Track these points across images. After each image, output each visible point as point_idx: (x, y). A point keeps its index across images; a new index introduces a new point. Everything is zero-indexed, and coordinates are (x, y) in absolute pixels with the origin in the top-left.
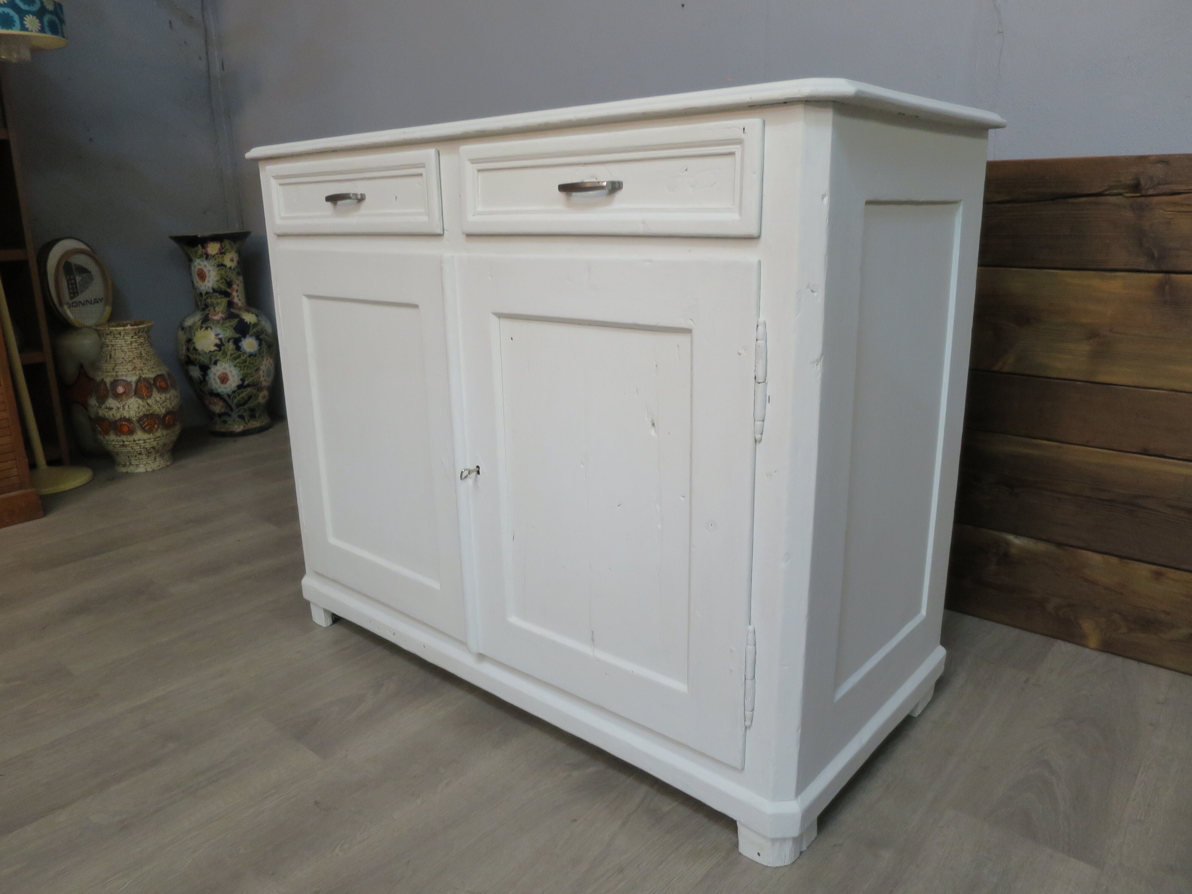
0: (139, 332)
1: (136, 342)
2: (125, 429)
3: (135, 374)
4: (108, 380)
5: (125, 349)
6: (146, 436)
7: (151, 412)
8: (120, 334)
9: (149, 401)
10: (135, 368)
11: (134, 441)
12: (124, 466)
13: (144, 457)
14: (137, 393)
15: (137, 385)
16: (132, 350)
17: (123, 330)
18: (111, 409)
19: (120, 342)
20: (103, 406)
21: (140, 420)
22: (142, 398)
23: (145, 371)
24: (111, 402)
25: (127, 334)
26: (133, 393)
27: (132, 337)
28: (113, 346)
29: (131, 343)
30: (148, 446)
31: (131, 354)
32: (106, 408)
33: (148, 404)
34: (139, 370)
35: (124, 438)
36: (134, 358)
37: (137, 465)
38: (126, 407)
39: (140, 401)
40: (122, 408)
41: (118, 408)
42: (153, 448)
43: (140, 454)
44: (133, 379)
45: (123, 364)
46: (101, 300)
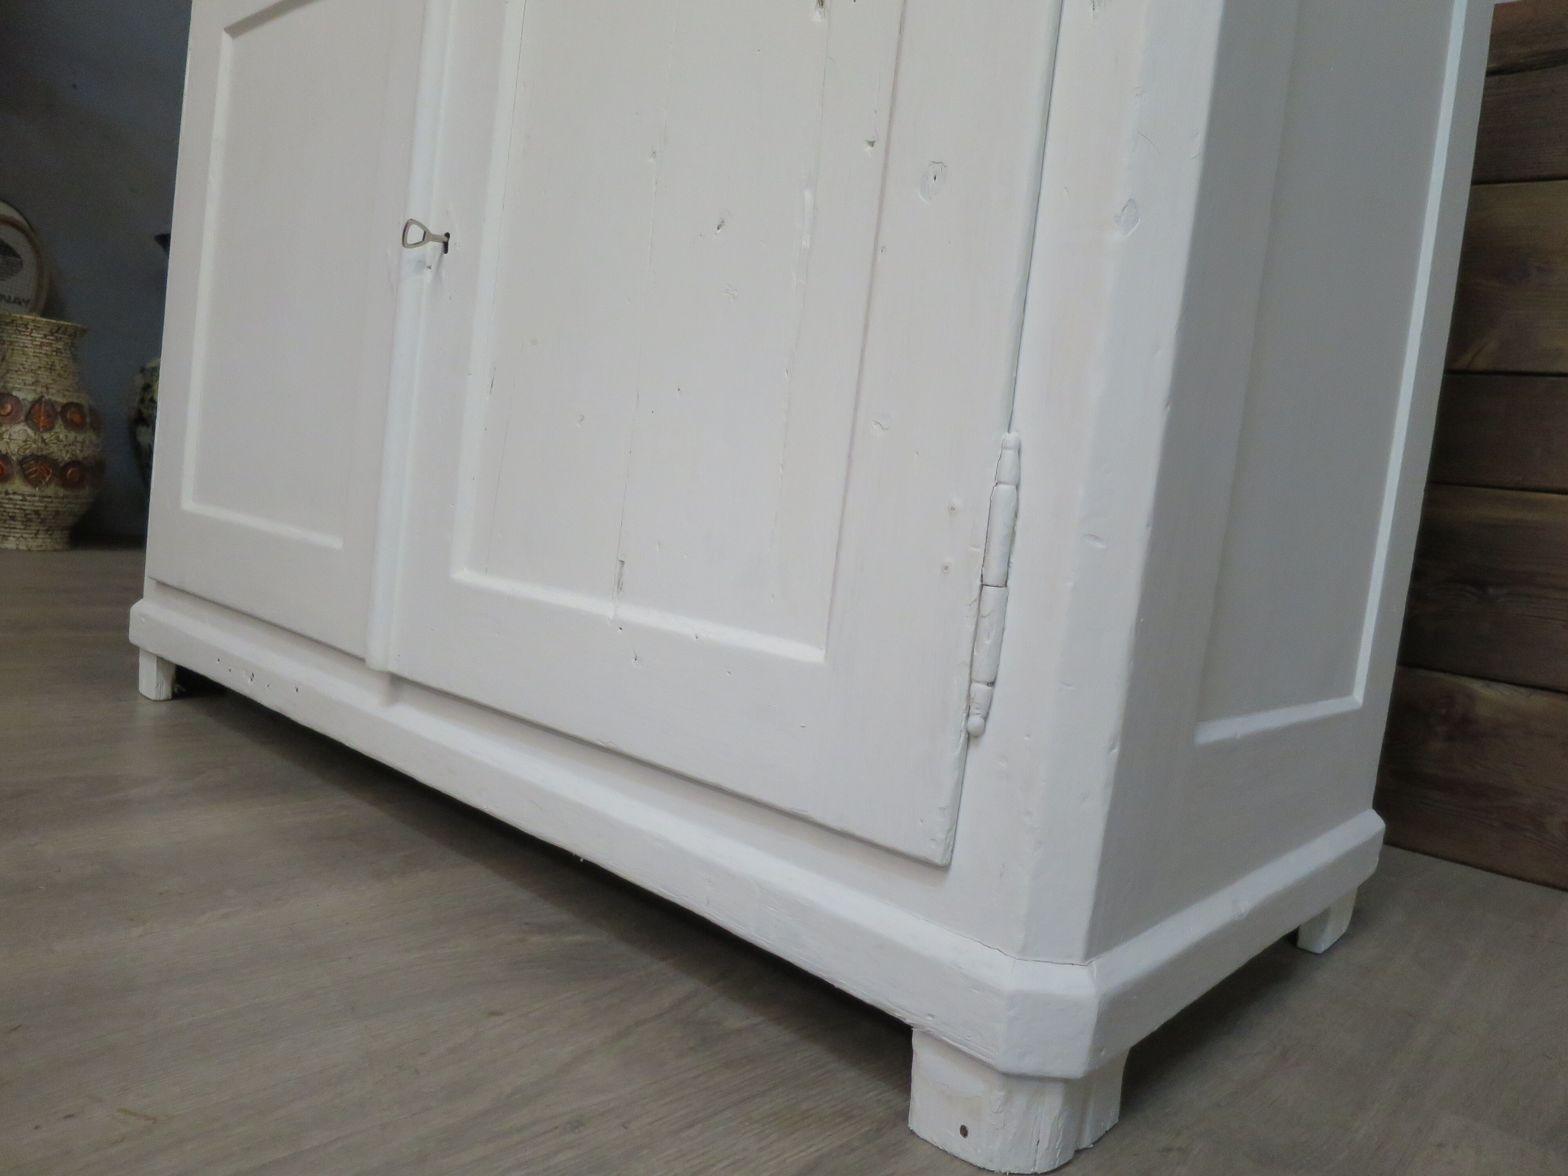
0: (57, 331)
1: (50, 345)
3: (35, 391)
5: (30, 351)
6: (27, 489)
7: (45, 453)
8: (26, 326)
9: (46, 436)
10: (36, 382)
11: (7, 493)
13: (19, 525)
14: (30, 418)
15: (32, 407)
16: (41, 355)
17: (33, 321)
19: (25, 340)
21: (22, 462)
22: (35, 428)
23: (51, 391)
25: (37, 328)
26: (22, 418)
27: (45, 336)
28: (11, 343)
29: (42, 345)
30: (28, 506)
31: (36, 360)
33: (43, 440)
34: (42, 387)
36: (40, 368)
37: (4, 536)
39: (31, 432)
42: (37, 512)
43: (13, 518)
44: (26, 396)
45: (20, 373)
46: (28, 301)
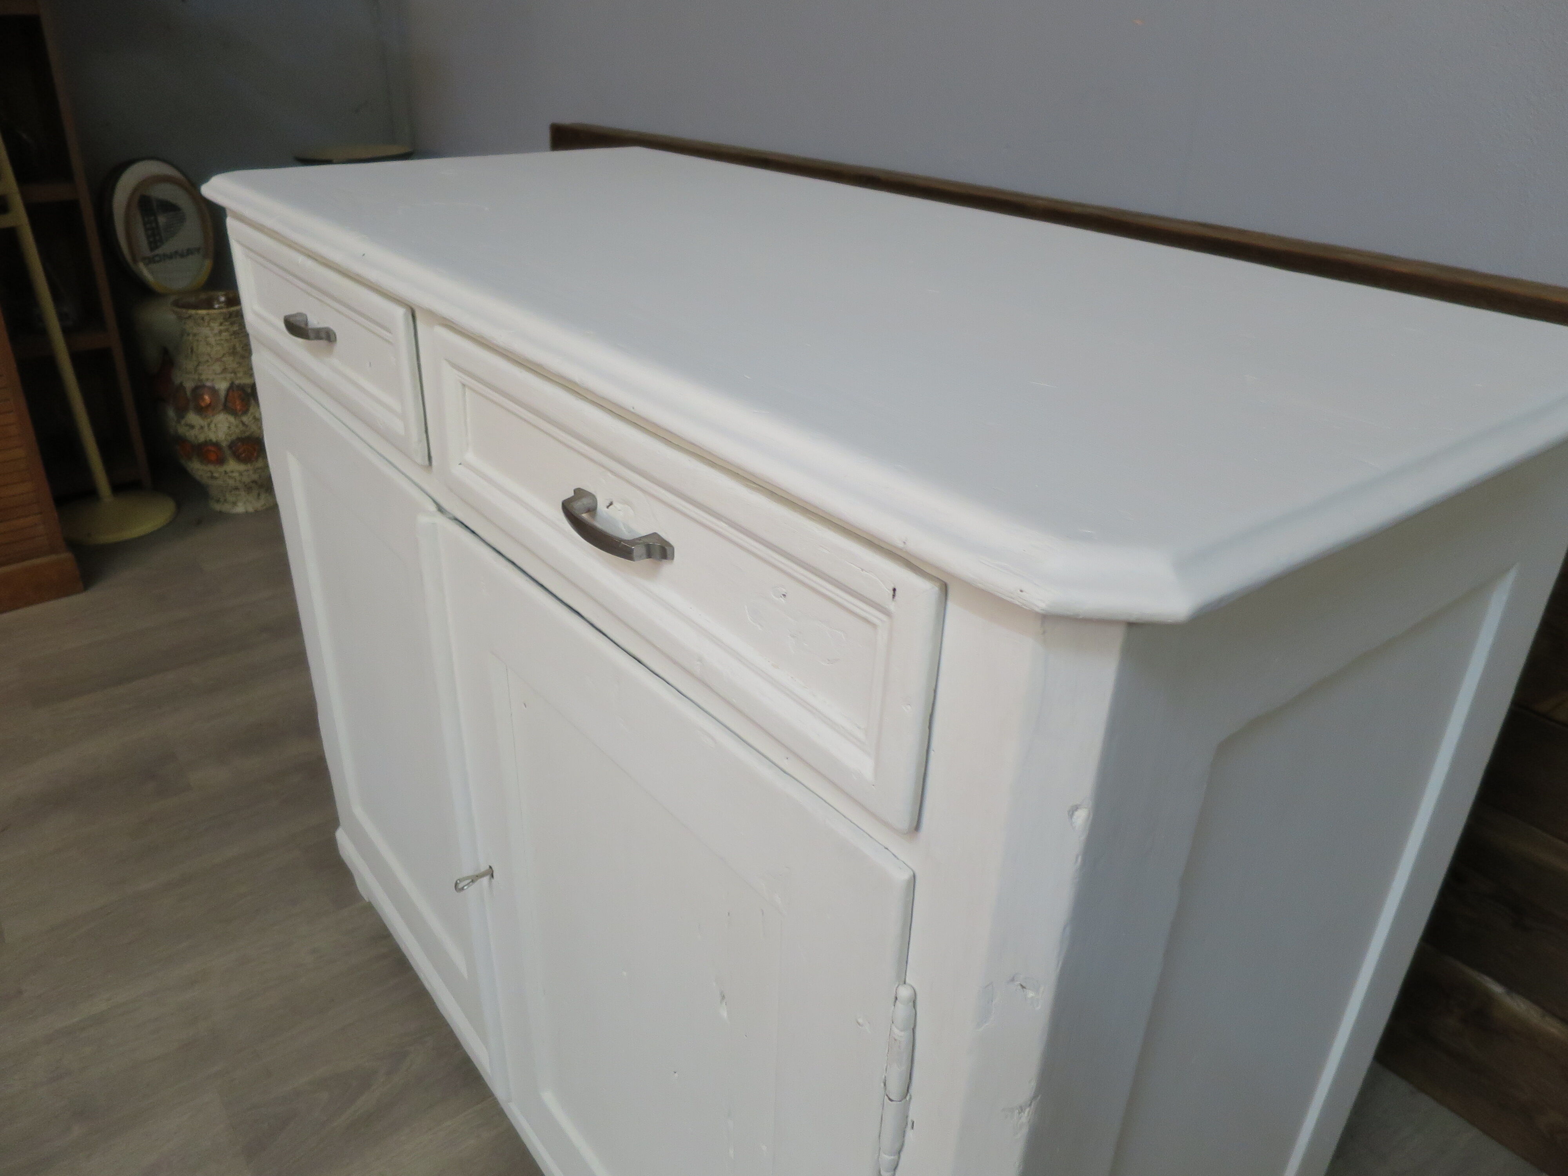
0: (230, 317)
1: (227, 330)
2: (213, 457)
3: (225, 379)
4: (189, 385)
5: (212, 340)
6: (242, 467)
7: (247, 434)
8: (203, 319)
9: (245, 419)
10: (225, 370)
11: (226, 472)
12: (218, 501)
13: (243, 493)
14: (228, 408)
15: (227, 395)
16: (222, 342)
17: (208, 314)
18: (192, 427)
19: (206, 331)
20: (183, 422)
21: (232, 445)
22: (233, 412)
23: (240, 375)
24: (192, 418)
25: (214, 319)
26: (221, 407)
27: (221, 324)
28: (195, 335)
29: (220, 332)
30: (246, 479)
31: (219, 348)
32: (187, 425)
33: (243, 424)
34: (231, 373)
35: (211, 467)
36: (224, 355)
37: (234, 502)
38: (213, 426)
39: (231, 419)
40: (206, 428)
41: (202, 428)
42: (254, 482)
43: (236, 489)
44: (222, 386)
45: (209, 364)
46: (198, 250)
